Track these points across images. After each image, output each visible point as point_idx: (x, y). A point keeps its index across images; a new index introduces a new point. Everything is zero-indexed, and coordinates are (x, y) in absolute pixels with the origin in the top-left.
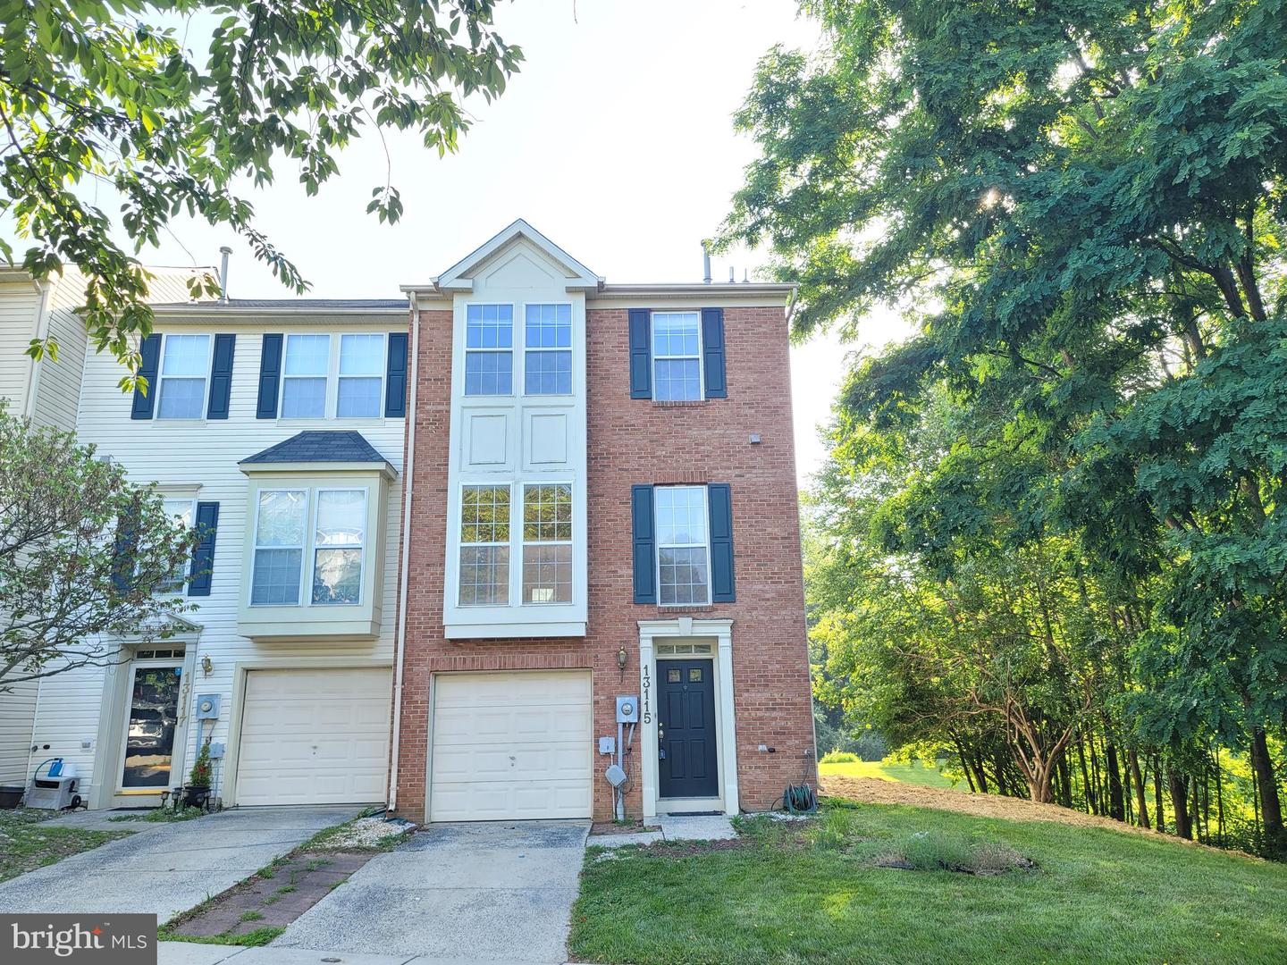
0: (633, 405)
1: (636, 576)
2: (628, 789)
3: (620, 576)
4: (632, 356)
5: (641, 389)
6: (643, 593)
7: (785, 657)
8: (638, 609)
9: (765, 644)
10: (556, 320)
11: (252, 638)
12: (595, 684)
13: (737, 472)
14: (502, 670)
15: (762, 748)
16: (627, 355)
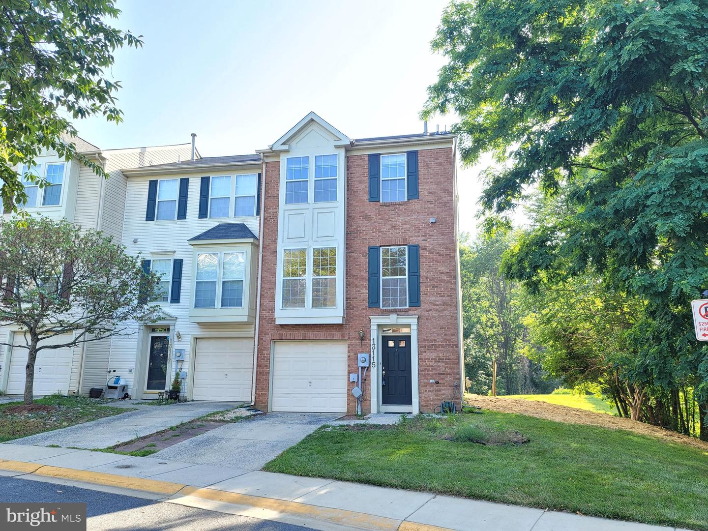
0: (370, 205)
1: (370, 293)
2: (363, 399)
3: (362, 293)
4: (370, 179)
5: (374, 196)
6: (374, 302)
7: (445, 335)
8: (370, 310)
9: (435, 328)
10: (330, 163)
11: (198, 323)
12: (348, 347)
13: (423, 238)
14: (304, 340)
15: (432, 381)
16: (367, 179)
